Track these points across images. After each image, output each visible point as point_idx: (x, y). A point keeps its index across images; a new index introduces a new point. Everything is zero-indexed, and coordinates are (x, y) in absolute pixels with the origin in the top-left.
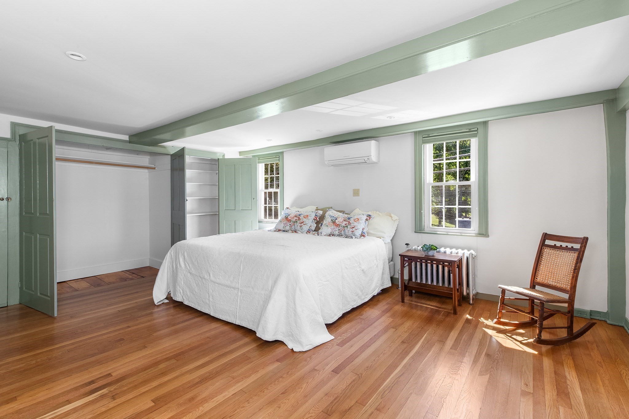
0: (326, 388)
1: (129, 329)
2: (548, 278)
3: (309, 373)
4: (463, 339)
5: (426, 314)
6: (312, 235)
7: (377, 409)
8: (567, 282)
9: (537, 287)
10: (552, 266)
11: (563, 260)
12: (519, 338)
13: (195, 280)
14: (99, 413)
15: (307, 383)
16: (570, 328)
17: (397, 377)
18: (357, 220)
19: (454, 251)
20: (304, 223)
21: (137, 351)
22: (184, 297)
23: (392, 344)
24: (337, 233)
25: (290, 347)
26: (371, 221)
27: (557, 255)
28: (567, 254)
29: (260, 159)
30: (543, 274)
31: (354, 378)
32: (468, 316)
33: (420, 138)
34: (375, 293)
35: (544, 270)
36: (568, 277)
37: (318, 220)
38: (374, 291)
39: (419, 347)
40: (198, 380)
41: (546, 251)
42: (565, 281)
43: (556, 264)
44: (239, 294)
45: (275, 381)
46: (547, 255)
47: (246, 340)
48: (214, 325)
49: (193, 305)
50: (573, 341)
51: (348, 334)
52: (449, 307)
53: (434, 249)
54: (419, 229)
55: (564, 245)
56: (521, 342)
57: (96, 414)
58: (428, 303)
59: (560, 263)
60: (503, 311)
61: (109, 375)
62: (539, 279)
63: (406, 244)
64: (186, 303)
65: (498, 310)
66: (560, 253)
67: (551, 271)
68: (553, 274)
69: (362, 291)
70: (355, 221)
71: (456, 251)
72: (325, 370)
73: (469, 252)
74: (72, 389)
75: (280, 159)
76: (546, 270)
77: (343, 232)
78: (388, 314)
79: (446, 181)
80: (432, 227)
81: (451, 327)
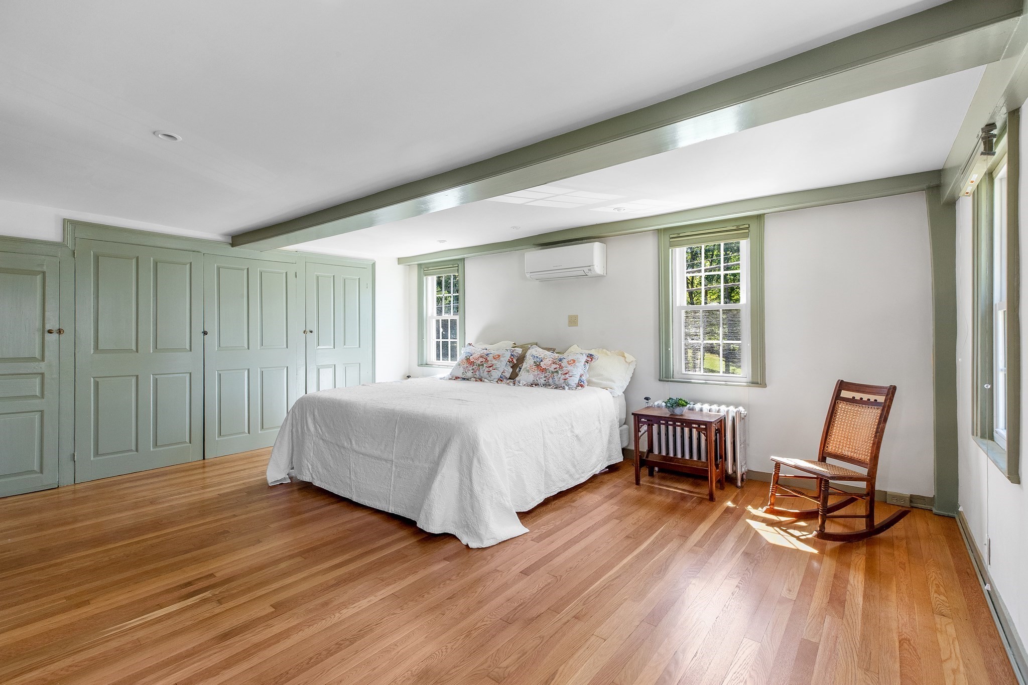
0: (509, 593)
1: (235, 519)
2: (843, 445)
3: (488, 574)
4: (715, 533)
5: (669, 500)
6: (505, 385)
7: (576, 617)
8: (867, 451)
9: (829, 460)
10: (848, 428)
11: (863, 419)
12: (797, 533)
13: (329, 449)
14: (201, 619)
15: (484, 586)
16: (870, 517)
17: (610, 580)
18: (572, 362)
19: (715, 407)
20: (494, 366)
21: (249, 546)
22: (313, 475)
23: (611, 540)
24: (542, 381)
25: (464, 542)
26: (594, 363)
27: (855, 412)
28: (868, 411)
29: (429, 269)
30: (836, 440)
31: (549, 581)
32: (730, 504)
33: (666, 239)
34: (597, 471)
35: (837, 434)
36: (868, 444)
37: (515, 362)
38: (596, 467)
39: (650, 544)
40: (333, 582)
41: (842, 406)
42: (864, 450)
43: (854, 425)
44: (394, 468)
45: (440, 584)
46: (842, 412)
47: (402, 533)
48: (358, 514)
49: (327, 486)
50: (874, 536)
51: (551, 526)
52: (705, 491)
53: (683, 406)
54: (665, 375)
55: (865, 397)
56: (798, 538)
57: (198, 620)
58: (676, 485)
59: (859, 424)
60: (776, 495)
61: (212, 575)
62: (831, 448)
63: (645, 399)
64: (317, 484)
65: (770, 494)
66: (859, 410)
67: (846, 436)
68: (849, 440)
69: (574, 466)
70: (569, 364)
71: (717, 408)
72: (511, 571)
73: (735, 410)
74: (163, 591)
75: (459, 269)
76: (840, 435)
77: (551, 381)
78: (612, 501)
79: (706, 303)
80: (684, 372)
81: (703, 518)
